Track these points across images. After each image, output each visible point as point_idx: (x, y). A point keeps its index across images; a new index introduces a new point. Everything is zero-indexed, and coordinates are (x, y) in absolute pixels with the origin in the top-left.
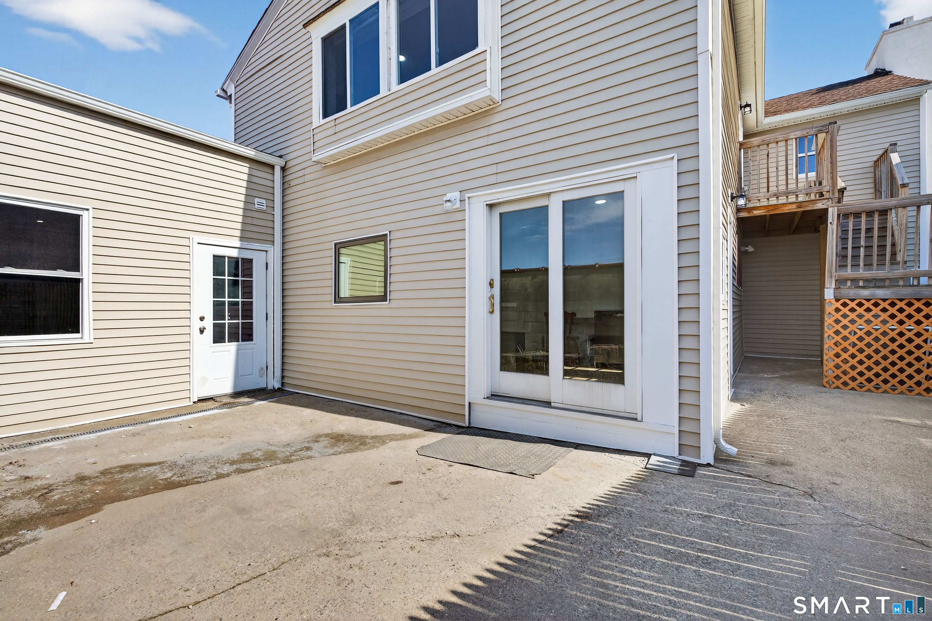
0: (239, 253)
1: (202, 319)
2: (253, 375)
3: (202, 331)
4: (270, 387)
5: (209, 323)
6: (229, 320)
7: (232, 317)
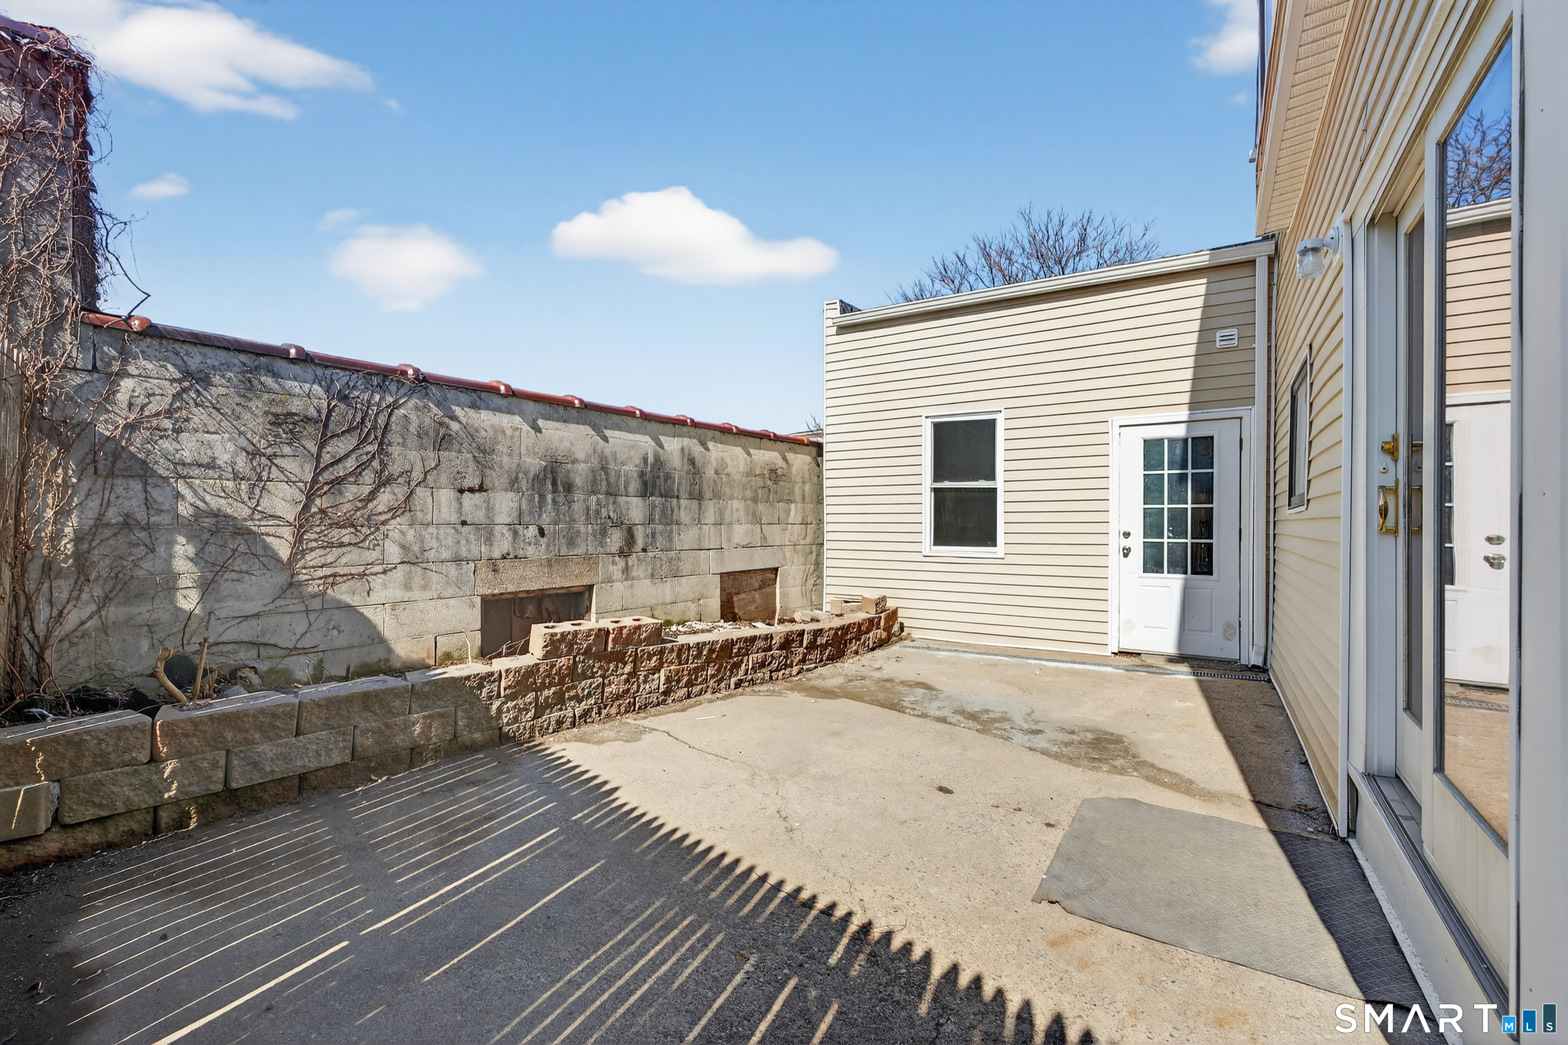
0: (1188, 430)
1: (1127, 535)
2: (1211, 631)
3: (1126, 552)
4: (1244, 661)
5: (1137, 542)
6: (1169, 538)
7: (1175, 534)
